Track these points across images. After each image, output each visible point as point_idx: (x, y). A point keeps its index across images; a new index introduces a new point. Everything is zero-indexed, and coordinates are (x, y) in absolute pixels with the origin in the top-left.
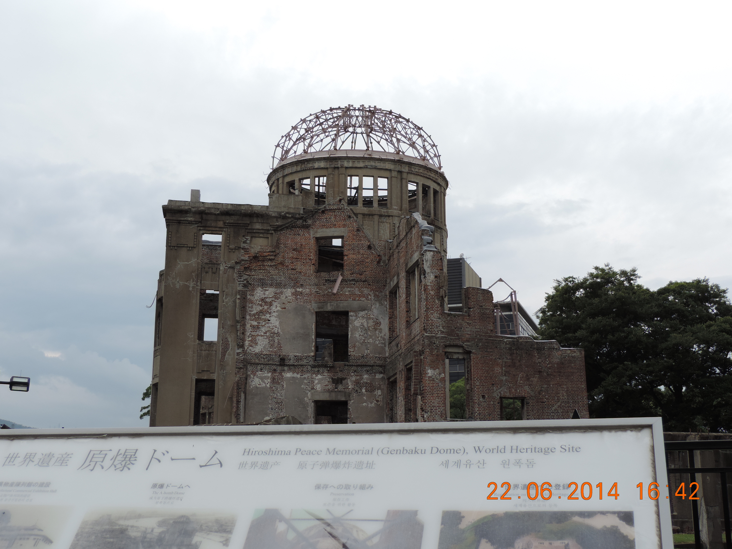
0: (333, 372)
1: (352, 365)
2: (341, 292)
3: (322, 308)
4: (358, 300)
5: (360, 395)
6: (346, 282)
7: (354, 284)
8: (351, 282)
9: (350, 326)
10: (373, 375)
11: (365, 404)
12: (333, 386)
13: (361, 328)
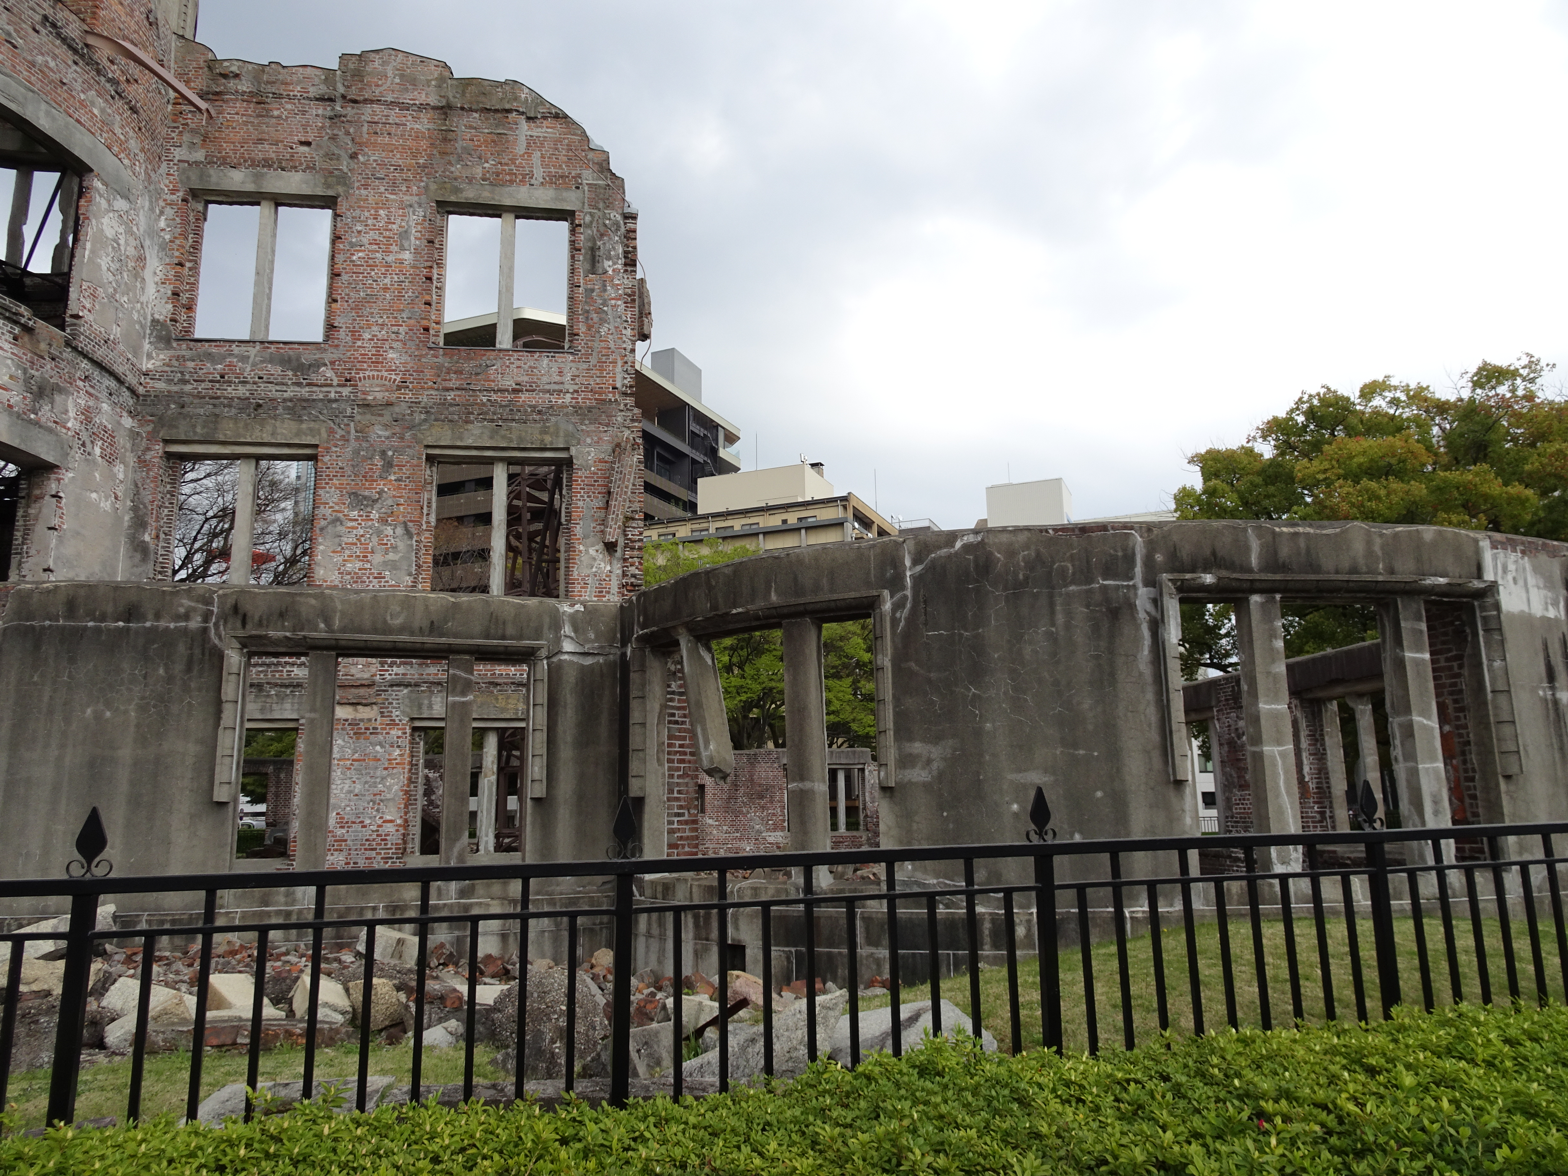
0: (32, 352)
1: (85, 356)
2: (83, 96)
3: (20, 104)
4: (116, 156)
5: (87, 460)
6: (99, 72)
7: (113, 98)
8: (108, 85)
9: (94, 222)
10: (119, 410)
11: (94, 495)
12: (25, 398)
13: (113, 248)
